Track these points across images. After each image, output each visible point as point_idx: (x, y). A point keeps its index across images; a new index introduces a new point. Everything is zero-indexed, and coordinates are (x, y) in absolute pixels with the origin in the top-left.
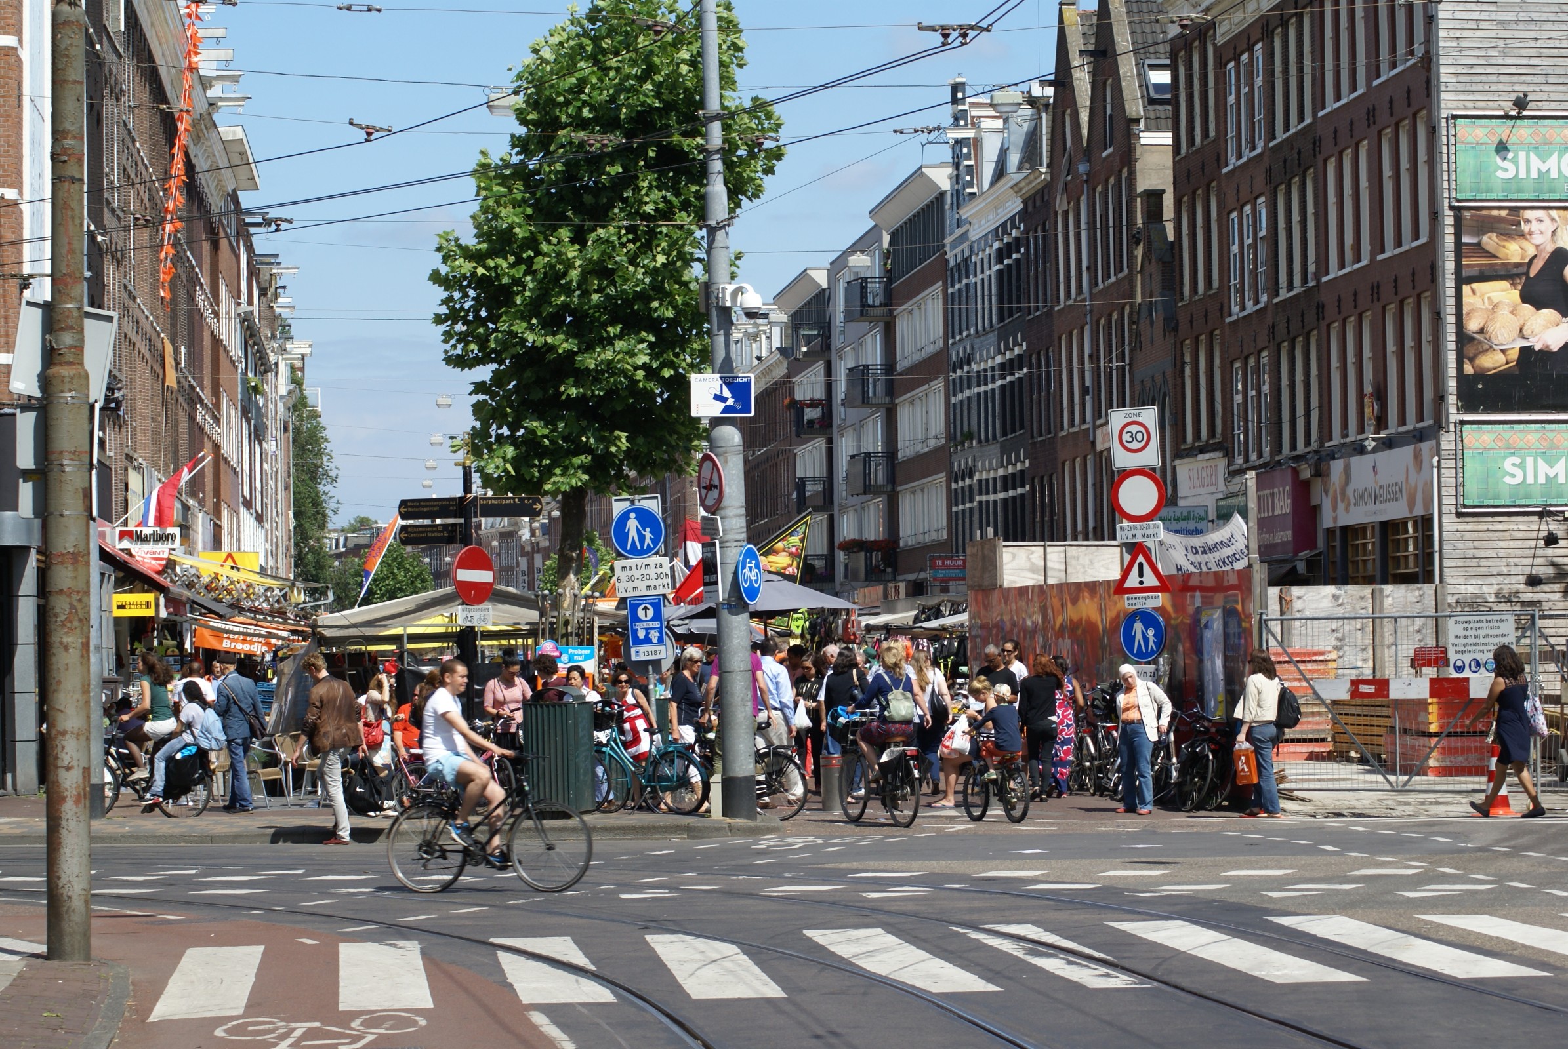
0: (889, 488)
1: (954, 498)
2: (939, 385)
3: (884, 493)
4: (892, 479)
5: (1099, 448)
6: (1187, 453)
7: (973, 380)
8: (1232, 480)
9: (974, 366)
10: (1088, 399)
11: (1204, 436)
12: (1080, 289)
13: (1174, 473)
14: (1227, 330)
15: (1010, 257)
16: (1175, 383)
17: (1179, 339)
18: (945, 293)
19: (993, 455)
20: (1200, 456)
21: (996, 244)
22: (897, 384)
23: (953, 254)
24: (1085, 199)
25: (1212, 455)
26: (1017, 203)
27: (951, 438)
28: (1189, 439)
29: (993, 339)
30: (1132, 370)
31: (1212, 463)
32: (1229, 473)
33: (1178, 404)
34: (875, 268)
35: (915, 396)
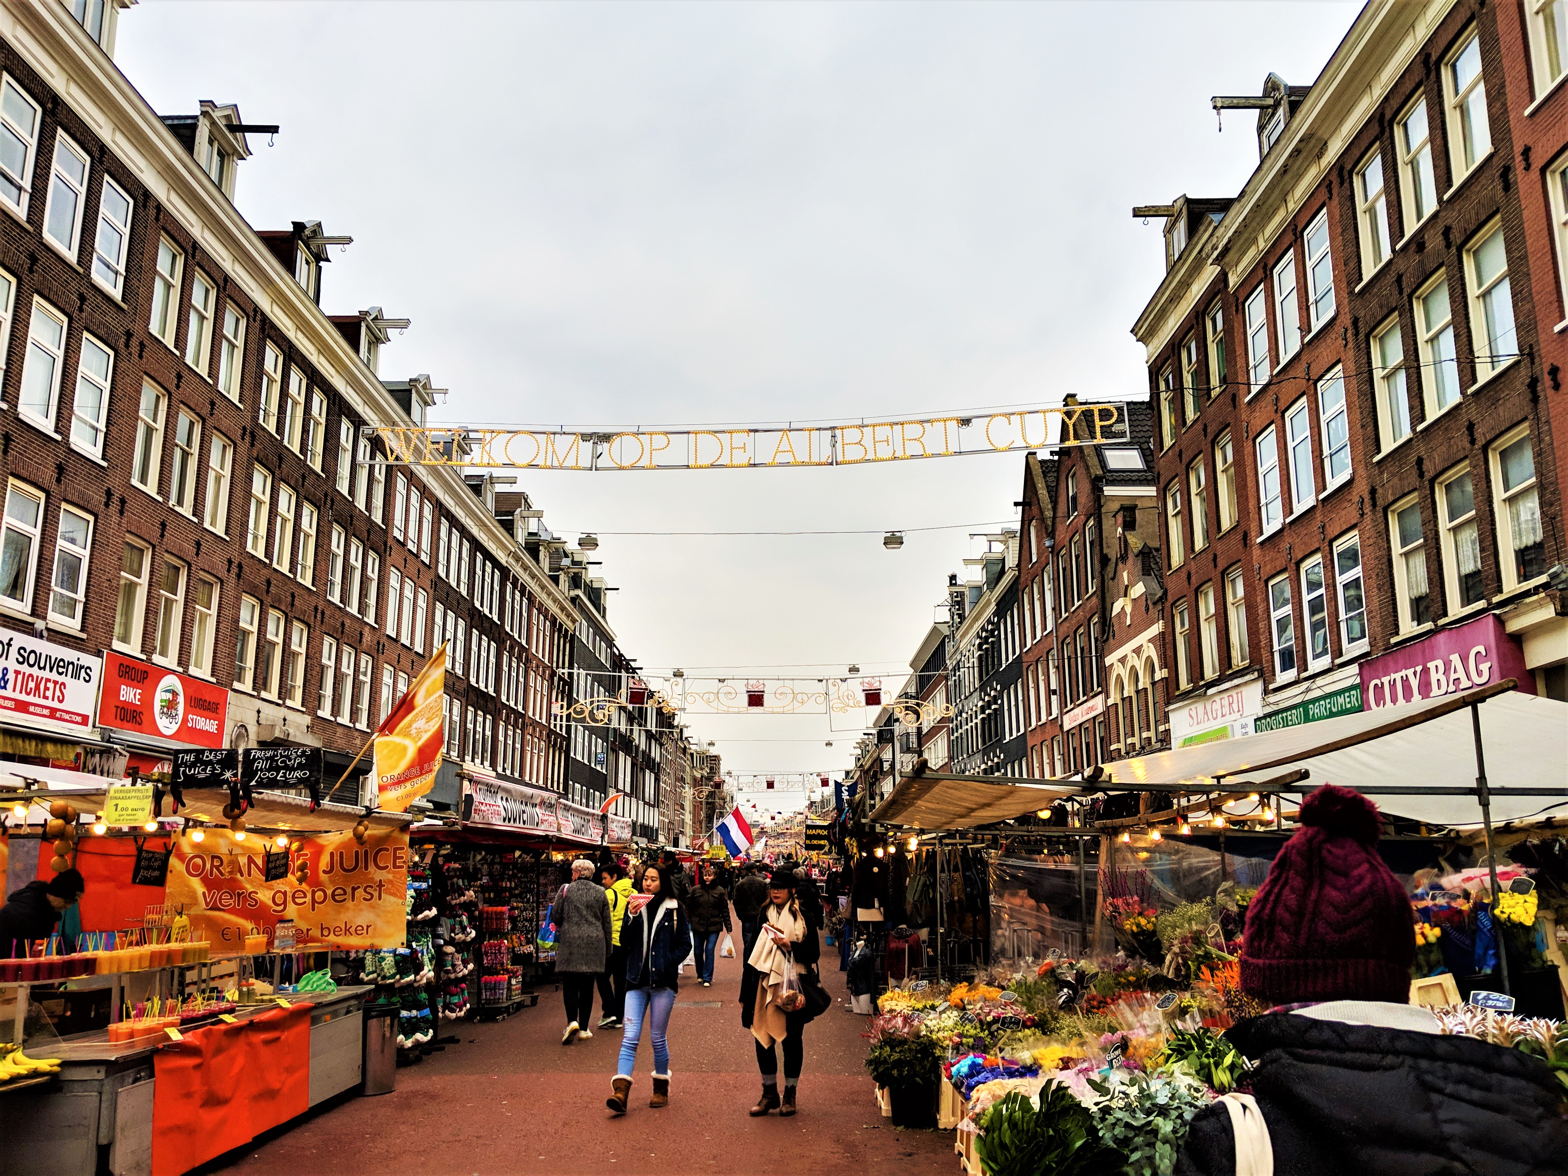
2: (944, 733)
5: (1066, 729)
6: (1186, 695)
7: (964, 723)
8: (1272, 698)
9: (964, 715)
10: (1054, 698)
11: (1210, 674)
12: (1044, 628)
13: (1167, 720)
14: (1256, 552)
15: (987, 643)
16: (1165, 642)
17: (1168, 605)
18: (947, 686)
19: (978, 759)
20: (1211, 691)
21: (978, 641)
22: (923, 740)
23: (950, 664)
24: (1050, 568)
25: (1236, 682)
26: (993, 607)
27: (951, 758)
28: (1184, 684)
29: (977, 694)
30: (1101, 657)
31: (1233, 693)
32: (1266, 692)
33: (1168, 659)
34: (912, 690)
35: (931, 743)
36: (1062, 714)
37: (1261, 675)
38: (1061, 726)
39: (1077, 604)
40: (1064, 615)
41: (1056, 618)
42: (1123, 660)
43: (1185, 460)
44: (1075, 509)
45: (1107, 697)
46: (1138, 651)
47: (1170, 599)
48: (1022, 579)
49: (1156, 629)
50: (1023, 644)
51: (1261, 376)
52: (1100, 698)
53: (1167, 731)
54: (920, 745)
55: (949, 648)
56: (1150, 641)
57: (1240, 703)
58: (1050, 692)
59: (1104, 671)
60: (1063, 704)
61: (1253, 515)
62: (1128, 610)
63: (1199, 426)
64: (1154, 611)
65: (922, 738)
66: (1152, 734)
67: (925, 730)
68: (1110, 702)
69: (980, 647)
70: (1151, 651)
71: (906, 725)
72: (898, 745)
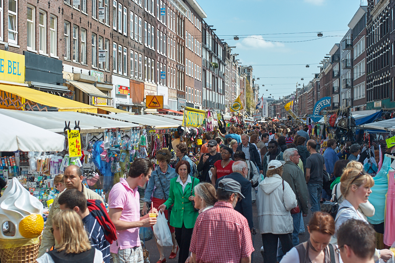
0: (351, 87)
3: (350, 88)
7: (373, 56)
15: (385, 19)
18: (366, 38)
21: (380, 18)
22: (354, 63)
23: (368, 27)
27: (367, 73)
34: (349, 38)
35: (357, 65)
54: (352, 64)
65: (354, 62)
67: (355, 58)
71: (346, 55)
72: (342, 64)
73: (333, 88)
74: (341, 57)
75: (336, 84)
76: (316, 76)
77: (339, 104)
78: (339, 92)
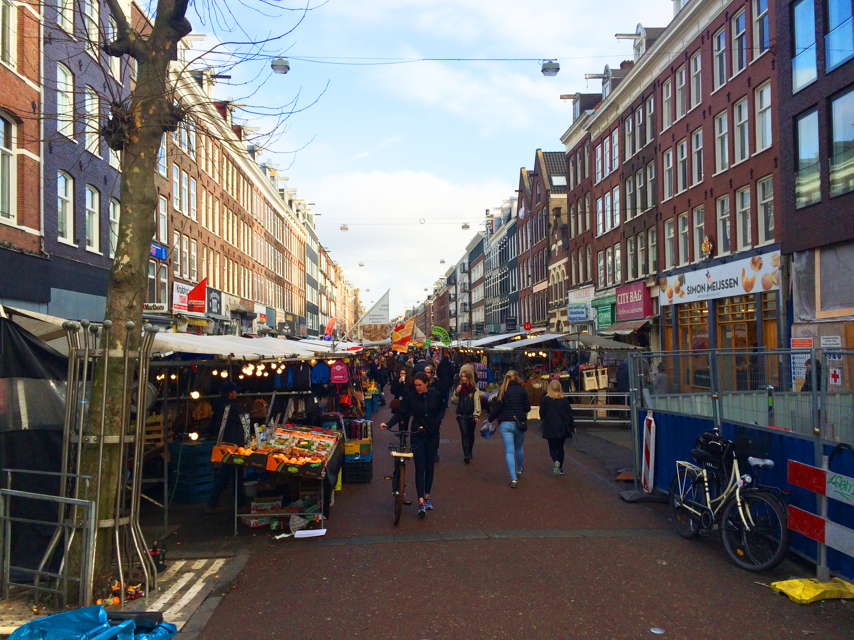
1: (486, 311)
2: (482, 285)
3: (469, 312)
4: (470, 308)
5: (534, 292)
6: (574, 288)
7: (492, 281)
8: (597, 294)
9: (492, 278)
10: (530, 279)
11: (581, 281)
12: (527, 248)
13: (567, 295)
14: (595, 242)
15: (503, 247)
16: (568, 265)
17: (569, 251)
18: (484, 263)
19: (498, 299)
20: (581, 288)
21: (499, 245)
23: (486, 252)
24: (529, 221)
25: (588, 286)
26: (505, 232)
27: (485, 297)
28: (574, 283)
29: (498, 270)
30: (547, 266)
31: (587, 289)
32: (596, 291)
33: (569, 272)
34: (466, 261)
35: (476, 289)
36: (533, 286)
37: (595, 285)
38: (532, 291)
39: (539, 241)
40: (535, 245)
41: (532, 244)
42: (554, 269)
43: (577, 198)
44: (539, 201)
45: (549, 282)
46: (559, 267)
47: (570, 250)
48: (518, 223)
49: (565, 260)
50: (518, 253)
51: (599, 179)
52: (546, 282)
53: (568, 300)
54: (470, 288)
55: (485, 244)
56: (563, 264)
57: (589, 293)
58: (529, 276)
59: (548, 272)
60: (533, 282)
61: (595, 228)
62: (557, 249)
63: (581, 187)
64: (565, 252)
65: (472, 286)
66: (563, 300)
67: (473, 282)
68: (550, 285)
69: (500, 247)
70: (563, 268)
71: (462, 278)
72: (459, 287)
73: (450, 311)
74: (458, 280)
75: (452, 307)
76: (429, 297)
77: (456, 327)
78: (456, 315)
